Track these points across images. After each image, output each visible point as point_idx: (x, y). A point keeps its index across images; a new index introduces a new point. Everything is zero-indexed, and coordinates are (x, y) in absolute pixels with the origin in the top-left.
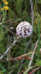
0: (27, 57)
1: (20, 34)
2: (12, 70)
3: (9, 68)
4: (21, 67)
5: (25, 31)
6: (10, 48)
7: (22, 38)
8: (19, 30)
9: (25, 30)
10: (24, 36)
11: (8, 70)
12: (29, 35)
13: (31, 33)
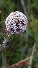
5: (17, 24)
10: (16, 32)
13: (26, 26)
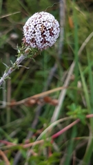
0: (50, 98)
1: (33, 40)
2: (14, 130)
3: (8, 125)
4: (35, 123)
5: (42, 34)
6: (10, 72)
7: (37, 48)
8: (30, 30)
9: (44, 32)
10: (40, 45)
11: (5, 130)
12: (52, 43)
